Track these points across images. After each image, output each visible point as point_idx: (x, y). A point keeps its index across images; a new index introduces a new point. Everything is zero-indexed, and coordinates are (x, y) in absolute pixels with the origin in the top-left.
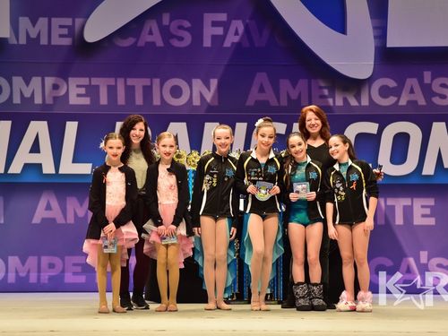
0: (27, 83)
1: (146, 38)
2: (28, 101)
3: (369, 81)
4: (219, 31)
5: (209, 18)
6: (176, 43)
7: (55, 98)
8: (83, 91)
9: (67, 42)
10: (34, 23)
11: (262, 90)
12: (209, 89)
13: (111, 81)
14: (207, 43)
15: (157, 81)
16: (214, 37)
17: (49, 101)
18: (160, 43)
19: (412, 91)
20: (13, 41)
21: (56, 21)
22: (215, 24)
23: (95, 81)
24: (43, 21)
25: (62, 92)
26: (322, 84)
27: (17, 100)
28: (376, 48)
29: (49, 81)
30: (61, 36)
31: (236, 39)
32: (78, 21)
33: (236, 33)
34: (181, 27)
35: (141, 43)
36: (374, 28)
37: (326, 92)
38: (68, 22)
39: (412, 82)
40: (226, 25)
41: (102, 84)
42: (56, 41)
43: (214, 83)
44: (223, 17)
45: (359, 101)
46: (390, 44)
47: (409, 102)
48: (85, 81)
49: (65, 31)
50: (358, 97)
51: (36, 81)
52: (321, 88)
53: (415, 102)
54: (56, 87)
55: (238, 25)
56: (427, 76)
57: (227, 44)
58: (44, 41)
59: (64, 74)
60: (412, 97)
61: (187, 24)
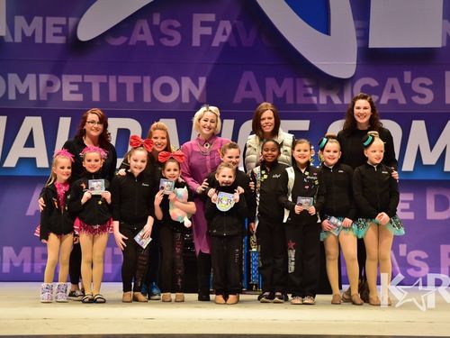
0: (23, 79)
1: (136, 37)
2: (23, 97)
3: (352, 80)
4: (208, 31)
5: (198, 18)
6: (166, 42)
7: (49, 95)
8: (76, 88)
9: (61, 40)
10: (29, 22)
11: (249, 88)
12: (198, 87)
13: (103, 79)
14: (196, 42)
15: (147, 79)
16: (203, 37)
17: (43, 97)
18: (150, 42)
19: (393, 91)
20: (9, 39)
21: (51, 21)
22: (204, 24)
23: (88, 78)
24: (37, 21)
25: (56, 89)
26: (307, 83)
27: (12, 96)
28: (359, 49)
29: (44, 78)
30: (55, 35)
31: (224, 39)
32: (72, 21)
33: (224, 33)
34: (171, 27)
35: (132, 42)
36: (357, 29)
37: (310, 91)
38: (62, 21)
39: (393, 82)
40: (214, 26)
41: (95, 81)
42: (50, 39)
43: (202, 81)
44: (211, 17)
45: (342, 100)
46: (371, 45)
47: (389, 100)
48: (78, 78)
49: (59, 30)
50: (341, 96)
51: (31, 78)
52: (305, 86)
53: (396, 101)
54: (50, 84)
55: (226, 26)
56: (407, 75)
57: (216, 43)
58: (38, 40)
59: (58, 71)
60: (393, 96)
61: (177, 24)
